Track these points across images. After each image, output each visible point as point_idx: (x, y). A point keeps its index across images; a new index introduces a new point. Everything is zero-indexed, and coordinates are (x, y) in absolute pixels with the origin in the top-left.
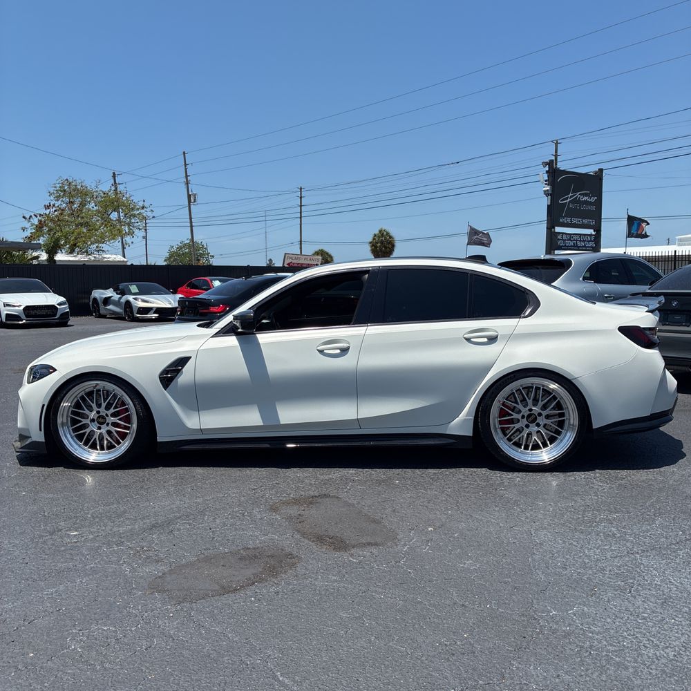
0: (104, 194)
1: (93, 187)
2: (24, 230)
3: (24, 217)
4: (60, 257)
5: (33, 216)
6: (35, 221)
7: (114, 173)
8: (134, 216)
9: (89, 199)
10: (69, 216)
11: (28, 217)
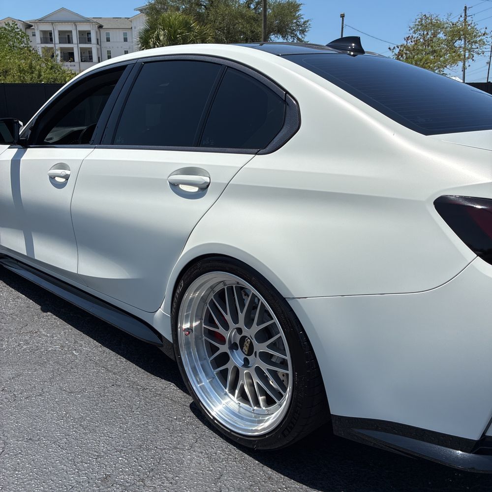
0: (453, 25)
1: (445, 20)
3: (390, 48)
5: (396, 47)
6: (397, 51)
7: (466, 7)
8: (476, 42)
9: (440, 31)
10: (421, 45)
11: (392, 48)
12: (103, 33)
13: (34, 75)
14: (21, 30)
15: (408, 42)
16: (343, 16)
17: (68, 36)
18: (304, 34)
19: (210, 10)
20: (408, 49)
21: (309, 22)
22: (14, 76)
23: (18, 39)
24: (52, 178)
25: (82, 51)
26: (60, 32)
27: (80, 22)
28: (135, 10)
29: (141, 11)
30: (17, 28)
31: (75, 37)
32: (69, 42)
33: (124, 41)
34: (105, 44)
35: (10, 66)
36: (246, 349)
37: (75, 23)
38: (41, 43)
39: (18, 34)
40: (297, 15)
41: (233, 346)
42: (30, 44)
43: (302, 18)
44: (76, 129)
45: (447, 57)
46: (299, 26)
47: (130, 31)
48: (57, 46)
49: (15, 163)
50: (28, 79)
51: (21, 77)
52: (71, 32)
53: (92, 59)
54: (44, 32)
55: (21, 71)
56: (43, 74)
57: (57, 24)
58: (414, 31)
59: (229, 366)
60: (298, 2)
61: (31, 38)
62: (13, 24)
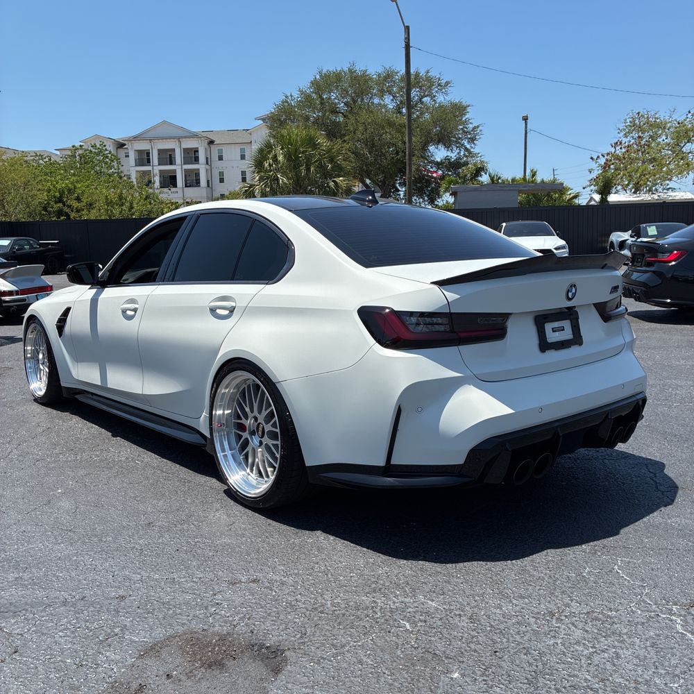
0: (679, 123)
1: (667, 118)
2: (590, 172)
3: (592, 158)
4: (613, 198)
5: (601, 156)
6: (602, 161)
9: (660, 132)
10: (635, 152)
11: (595, 158)
12: (215, 150)
13: (124, 208)
14: (110, 153)
15: (617, 148)
16: (525, 119)
17: (170, 155)
18: (474, 143)
19: (349, 119)
20: (617, 158)
21: (480, 128)
22: (100, 210)
23: (106, 163)
24: (124, 312)
25: (187, 173)
26: (160, 152)
27: (185, 137)
28: (256, 119)
29: (263, 120)
30: (106, 150)
31: (178, 158)
32: (171, 163)
33: (241, 159)
34: (217, 164)
35: (95, 197)
36: (260, 433)
37: (179, 139)
38: (136, 166)
39: (107, 157)
40: (464, 119)
41: (253, 433)
42: (122, 169)
43: (471, 123)
44: (149, 270)
45: (672, 166)
46: (466, 133)
47: (249, 146)
48: (156, 169)
49: (94, 302)
50: (116, 213)
51: (108, 211)
52: (174, 150)
53: (199, 183)
54: (140, 152)
55: (109, 203)
56: (135, 205)
57: (156, 141)
58: (625, 134)
59: (249, 449)
60: (464, 104)
61: (123, 160)
62: (100, 145)
